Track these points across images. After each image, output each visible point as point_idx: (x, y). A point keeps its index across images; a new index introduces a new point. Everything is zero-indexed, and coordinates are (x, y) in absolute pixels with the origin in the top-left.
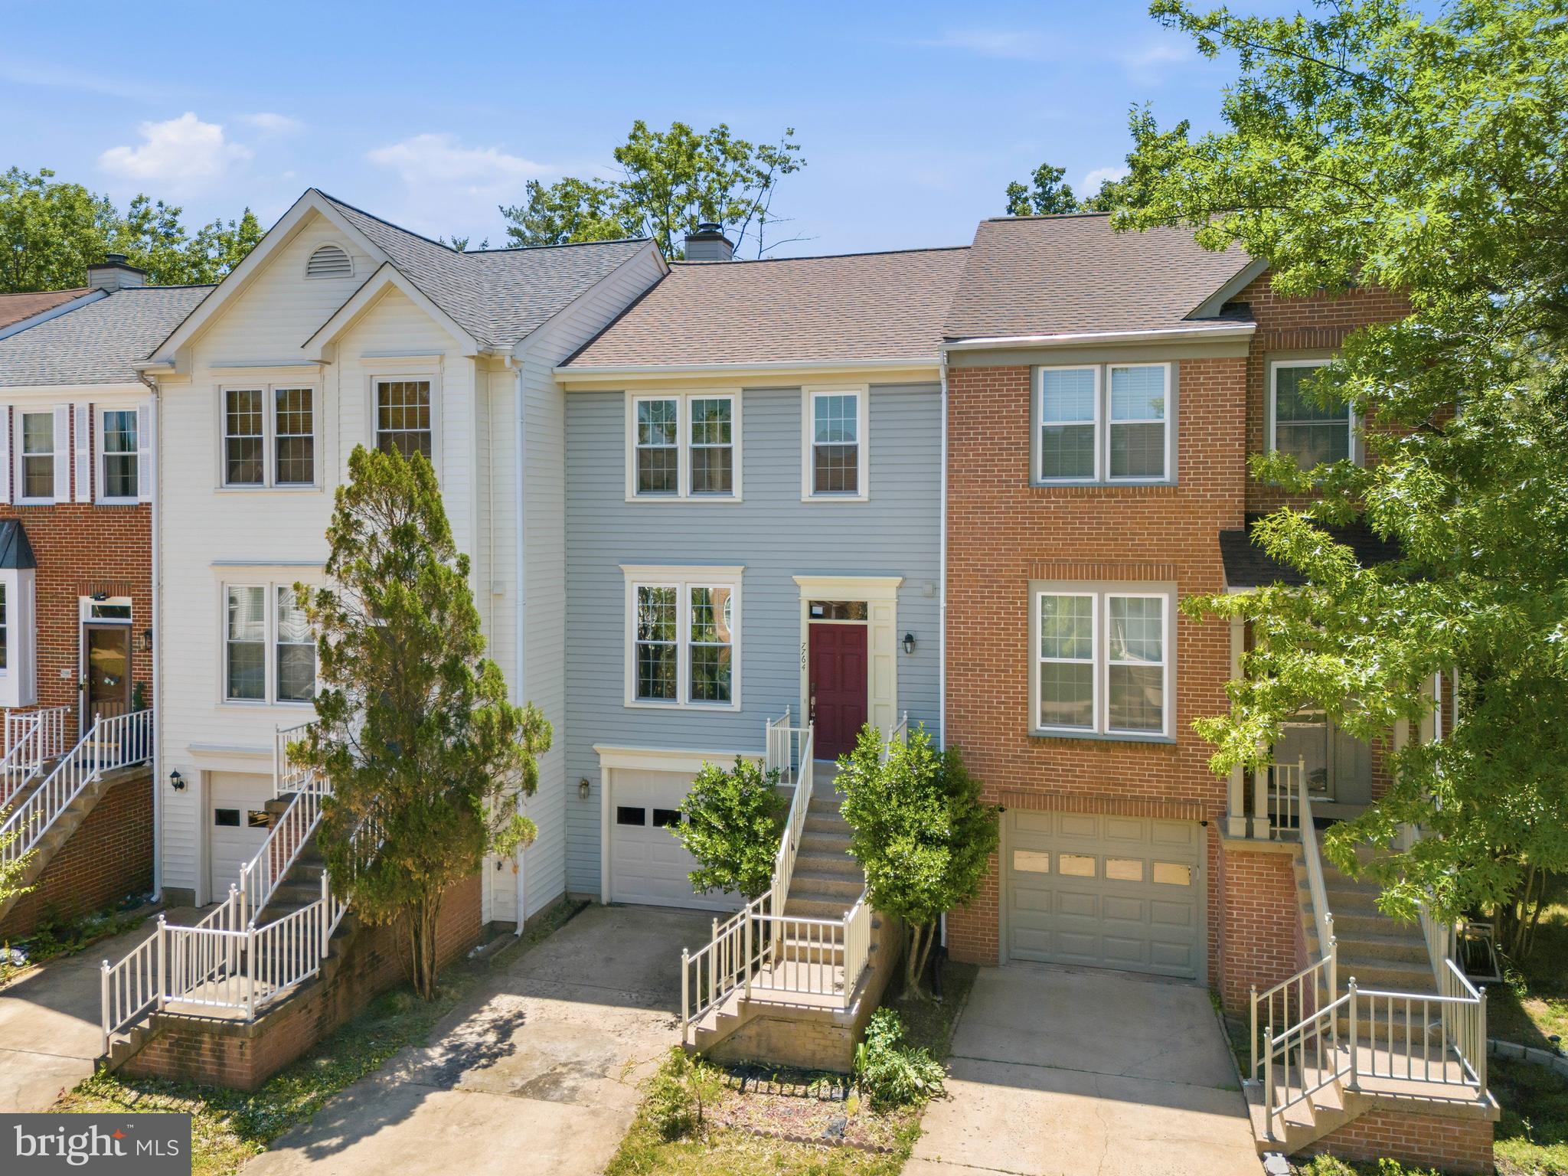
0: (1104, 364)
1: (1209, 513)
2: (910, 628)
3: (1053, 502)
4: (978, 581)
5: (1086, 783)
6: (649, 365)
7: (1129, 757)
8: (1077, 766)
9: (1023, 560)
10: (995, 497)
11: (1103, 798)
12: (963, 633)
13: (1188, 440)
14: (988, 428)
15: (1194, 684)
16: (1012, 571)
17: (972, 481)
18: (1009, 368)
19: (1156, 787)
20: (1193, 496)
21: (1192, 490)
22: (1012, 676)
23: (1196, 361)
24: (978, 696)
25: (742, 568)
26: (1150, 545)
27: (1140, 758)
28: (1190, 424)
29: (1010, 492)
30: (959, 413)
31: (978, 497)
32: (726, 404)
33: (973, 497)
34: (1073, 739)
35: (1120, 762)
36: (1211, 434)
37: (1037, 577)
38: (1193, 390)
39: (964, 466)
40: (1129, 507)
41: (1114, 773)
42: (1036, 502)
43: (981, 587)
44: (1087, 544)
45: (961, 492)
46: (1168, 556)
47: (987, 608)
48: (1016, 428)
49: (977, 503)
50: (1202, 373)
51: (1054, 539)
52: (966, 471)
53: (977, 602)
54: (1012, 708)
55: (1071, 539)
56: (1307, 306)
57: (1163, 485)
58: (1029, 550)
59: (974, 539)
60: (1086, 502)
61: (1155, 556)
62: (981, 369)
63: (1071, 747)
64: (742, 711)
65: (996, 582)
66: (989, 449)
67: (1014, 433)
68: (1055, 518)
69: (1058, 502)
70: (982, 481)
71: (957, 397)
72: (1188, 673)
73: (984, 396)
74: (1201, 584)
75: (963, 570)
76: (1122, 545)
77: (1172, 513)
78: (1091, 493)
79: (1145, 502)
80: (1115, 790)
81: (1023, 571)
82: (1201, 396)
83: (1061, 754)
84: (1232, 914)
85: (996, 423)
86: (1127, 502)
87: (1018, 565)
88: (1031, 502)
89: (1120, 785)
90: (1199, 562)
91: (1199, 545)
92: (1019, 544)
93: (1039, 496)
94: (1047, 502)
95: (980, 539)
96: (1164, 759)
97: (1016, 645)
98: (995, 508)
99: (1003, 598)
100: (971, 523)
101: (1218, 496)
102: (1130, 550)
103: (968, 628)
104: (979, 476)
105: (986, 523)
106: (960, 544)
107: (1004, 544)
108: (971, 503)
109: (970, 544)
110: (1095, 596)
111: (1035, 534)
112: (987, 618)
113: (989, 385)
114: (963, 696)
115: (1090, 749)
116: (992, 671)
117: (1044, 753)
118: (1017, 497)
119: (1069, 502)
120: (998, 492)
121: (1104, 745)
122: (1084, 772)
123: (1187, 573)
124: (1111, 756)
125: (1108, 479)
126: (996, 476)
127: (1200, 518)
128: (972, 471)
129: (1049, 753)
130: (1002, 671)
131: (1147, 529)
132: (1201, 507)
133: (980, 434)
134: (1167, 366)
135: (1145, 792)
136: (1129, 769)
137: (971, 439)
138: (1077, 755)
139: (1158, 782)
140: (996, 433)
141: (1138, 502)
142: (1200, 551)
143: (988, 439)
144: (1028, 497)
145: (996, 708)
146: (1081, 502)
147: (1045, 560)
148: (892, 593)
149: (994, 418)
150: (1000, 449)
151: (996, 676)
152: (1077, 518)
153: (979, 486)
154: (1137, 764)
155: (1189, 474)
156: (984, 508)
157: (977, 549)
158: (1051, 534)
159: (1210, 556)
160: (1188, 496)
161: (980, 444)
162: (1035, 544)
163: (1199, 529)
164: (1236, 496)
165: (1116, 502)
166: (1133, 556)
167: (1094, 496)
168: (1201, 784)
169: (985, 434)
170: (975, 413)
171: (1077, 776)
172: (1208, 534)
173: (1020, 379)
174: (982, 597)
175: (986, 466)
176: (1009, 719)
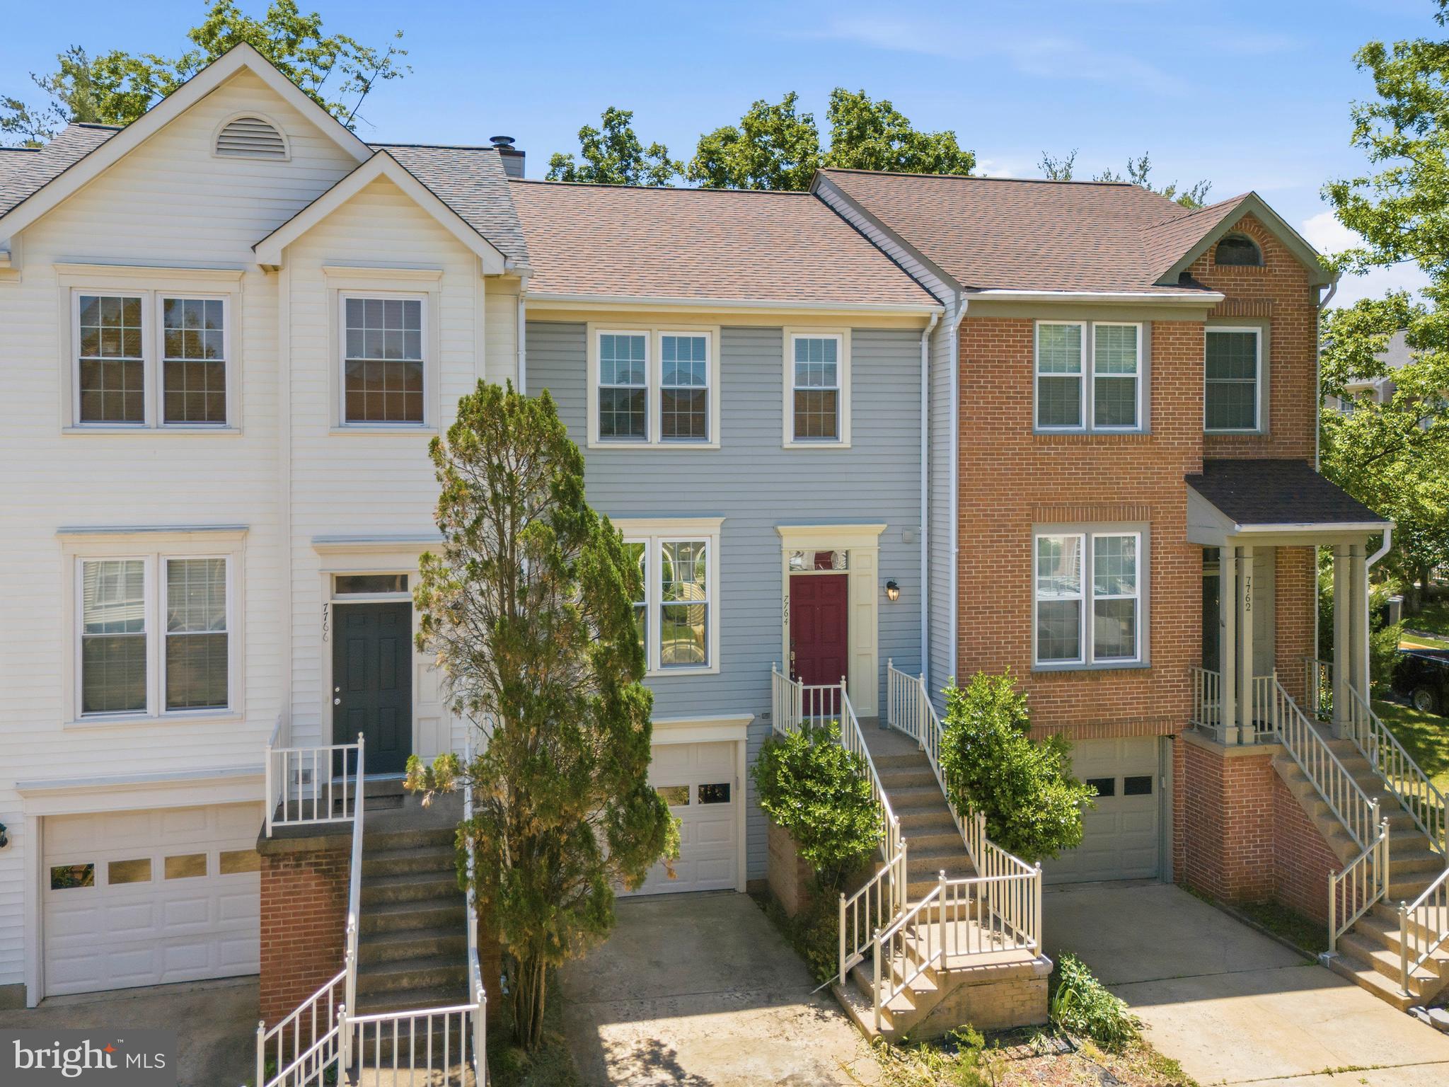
0: (1089, 322)
1: (1176, 459)
2: (891, 575)
3: (1053, 449)
4: (988, 526)
5: (1079, 711)
6: (653, 296)
7: (1114, 684)
8: (1072, 696)
9: (1028, 504)
10: (1003, 444)
11: (1094, 724)
12: (974, 577)
13: (1161, 394)
14: (997, 377)
15: (1166, 613)
16: (1017, 515)
17: (982, 429)
18: (1015, 320)
19: (1136, 709)
20: (1165, 444)
21: (1164, 439)
22: (1019, 617)
23: (1167, 323)
24: (988, 638)
25: (721, 519)
26: (1132, 488)
27: (1123, 683)
28: (1163, 379)
29: (1016, 439)
30: (970, 361)
31: (988, 444)
32: (700, 342)
33: (984, 444)
34: (1070, 672)
35: (1108, 689)
36: (1178, 389)
37: (1040, 521)
38: (1164, 349)
39: (975, 413)
40: (1115, 454)
41: (1103, 700)
42: (1039, 449)
43: (991, 531)
44: (1081, 488)
45: (972, 439)
46: (1145, 498)
47: (995, 551)
48: (1021, 377)
49: (986, 449)
50: (1171, 334)
51: (1054, 484)
52: (978, 419)
53: (988, 547)
54: (1018, 647)
55: (1068, 484)
56: (1233, 280)
57: (1136, 434)
58: (1032, 494)
59: (984, 485)
60: (1080, 449)
61: (1137, 498)
62: (991, 320)
63: (1069, 679)
64: (721, 672)
65: (1004, 526)
66: (997, 398)
67: (1019, 382)
68: (1055, 464)
69: (1057, 449)
70: (992, 429)
71: (968, 346)
72: (1161, 603)
73: (993, 346)
74: (1170, 522)
75: (974, 516)
76: (1109, 489)
77: (1149, 459)
78: (1083, 440)
79: (1127, 449)
80: (1103, 715)
81: (1027, 515)
82: (1170, 354)
83: (1060, 686)
84: (1227, 813)
85: (1004, 372)
86: (1113, 449)
87: (1023, 510)
88: (1034, 449)
89: (1108, 710)
90: (1170, 503)
91: (1169, 488)
92: (1024, 489)
93: (1041, 443)
94: (1048, 449)
95: (989, 485)
96: (1142, 683)
97: (1021, 587)
98: (1003, 454)
99: (1010, 541)
100: (982, 469)
101: (1183, 444)
102: (1116, 493)
103: (979, 572)
104: (989, 423)
105: (995, 470)
106: (972, 490)
107: (1011, 490)
108: (982, 449)
109: (981, 490)
110: (1083, 536)
111: (1038, 479)
112: (996, 562)
113: (997, 336)
114: (975, 639)
115: (1083, 679)
116: (1000, 612)
117: (1045, 687)
118: (1022, 444)
119: (1066, 449)
120: (1006, 439)
121: (1095, 674)
122: (1078, 701)
123: (1159, 513)
124: (1100, 684)
125: (1094, 428)
126: (1003, 424)
127: (1170, 463)
128: (982, 418)
129: (1049, 686)
130: (1009, 612)
131: (1129, 473)
132: (1170, 454)
133: (989, 382)
134: (1139, 326)
135: (1127, 714)
136: (1114, 694)
137: (982, 387)
138: (1073, 685)
139: (1138, 703)
140: (1004, 382)
141: (1122, 449)
142: (1170, 493)
143: (996, 387)
144: (1032, 444)
145: (1003, 648)
146: (1076, 449)
147: (1047, 504)
148: (873, 541)
149: (1002, 367)
150: (1007, 398)
151: (1004, 617)
152: (1073, 464)
153: (989, 433)
154: (1121, 689)
155: (1161, 424)
156: (993, 454)
157: (988, 495)
158: (1052, 479)
159: (1177, 497)
160: (1160, 444)
161: (990, 392)
162: (1038, 489)
163: (1169, 473)
164: (1197, 444)
165: (1104, 449)
166: (1118, 498)
167: (1087, 443)
168: (1170, 702)
169: (994, 382)
170: (985, 362)
171: (1073, 706)
172: (1175, 478)
173: (1024, 331)
174: (991, 541)
175: (994, 413)
176: (1016, 657)
